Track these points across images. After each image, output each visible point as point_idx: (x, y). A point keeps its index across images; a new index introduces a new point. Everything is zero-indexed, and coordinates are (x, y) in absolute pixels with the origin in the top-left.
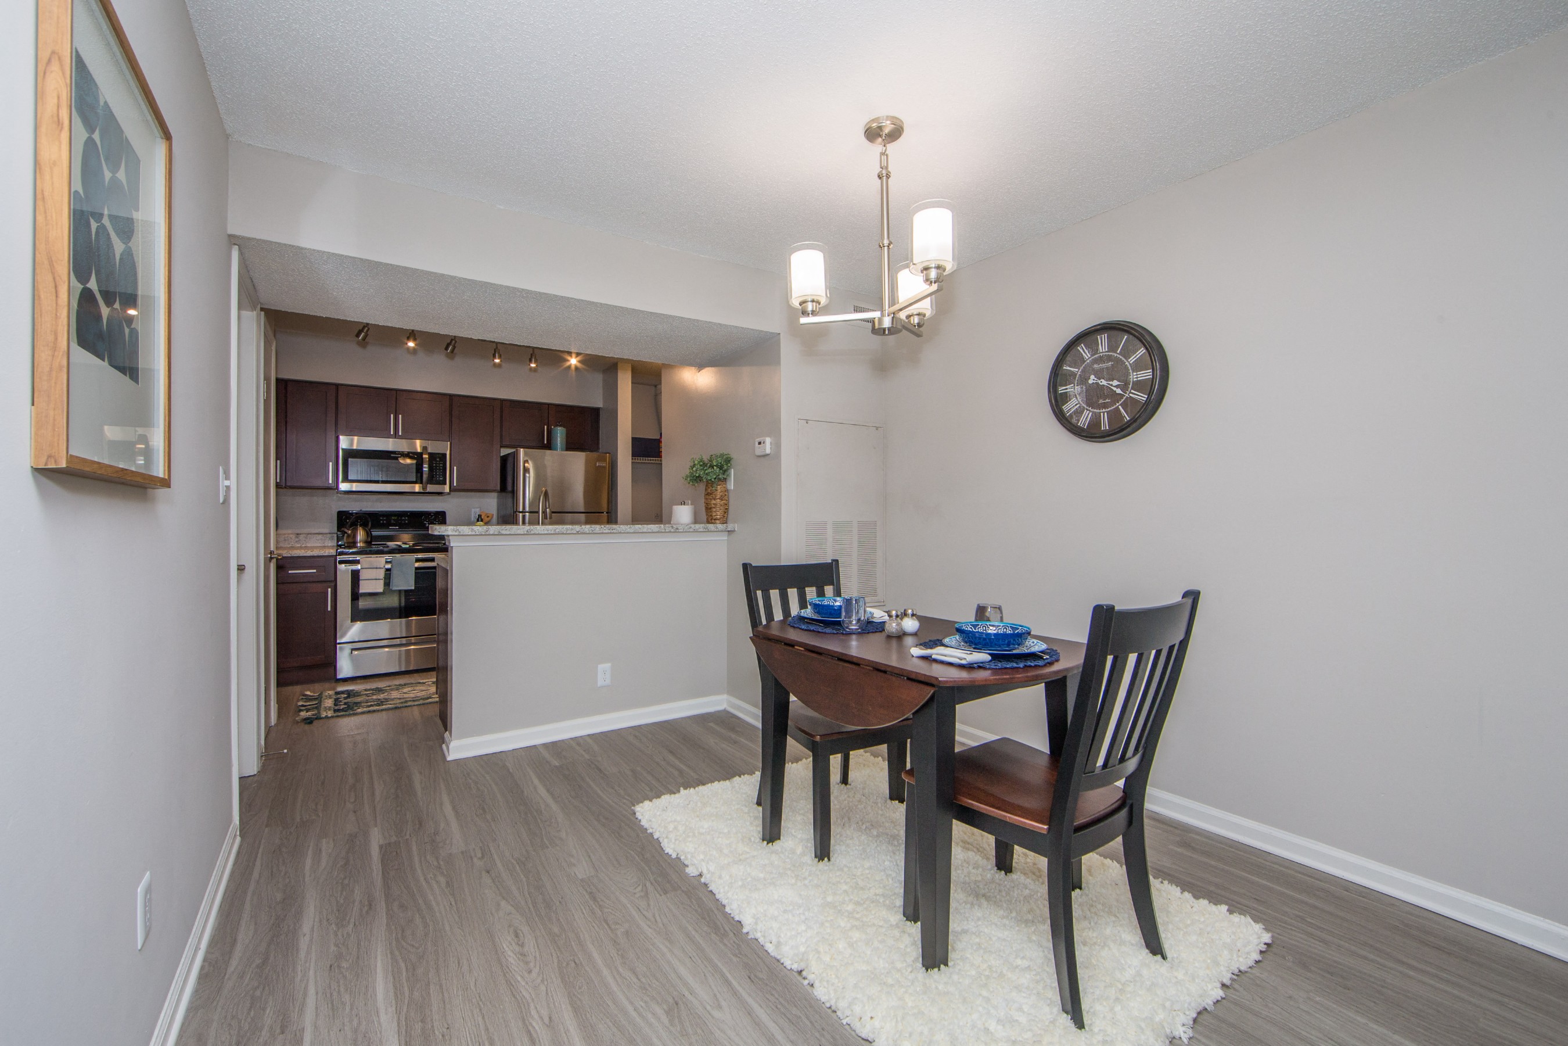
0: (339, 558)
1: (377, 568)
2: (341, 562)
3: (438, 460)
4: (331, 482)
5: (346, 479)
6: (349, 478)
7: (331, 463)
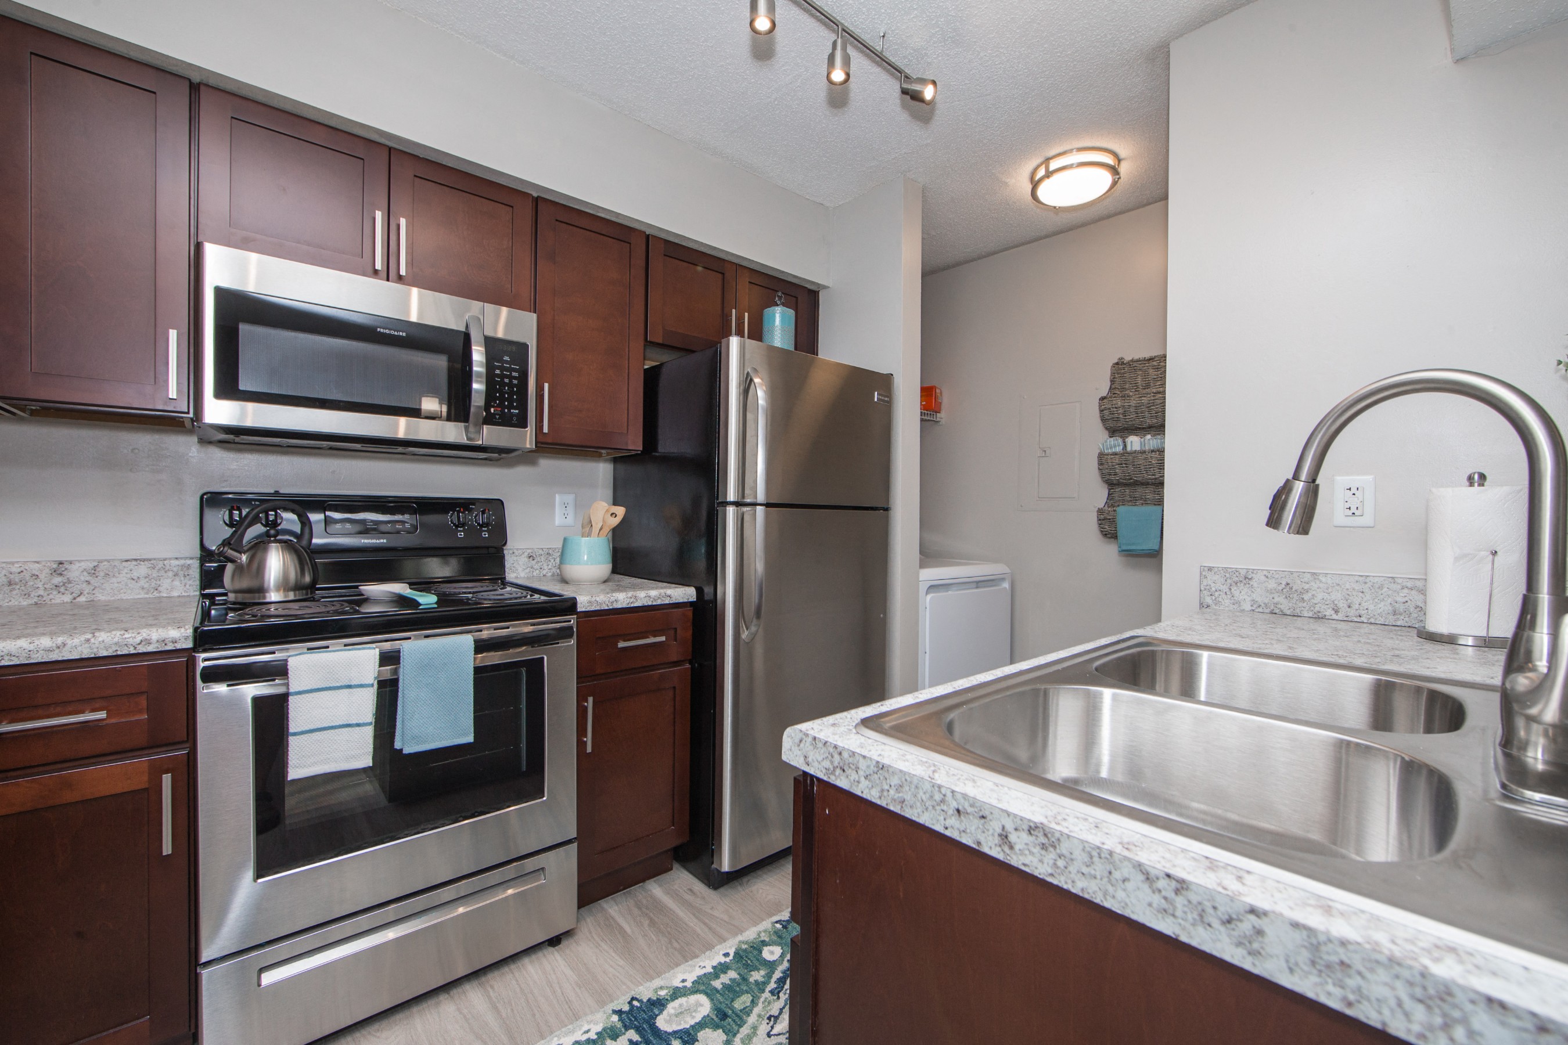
0: (203, 660)
1: (349, 687)
2: (212, 675)
3: (506, 358)
4: (173, 393)
5: (227, 388)
6: (242, 387)
7: (173, 334)
